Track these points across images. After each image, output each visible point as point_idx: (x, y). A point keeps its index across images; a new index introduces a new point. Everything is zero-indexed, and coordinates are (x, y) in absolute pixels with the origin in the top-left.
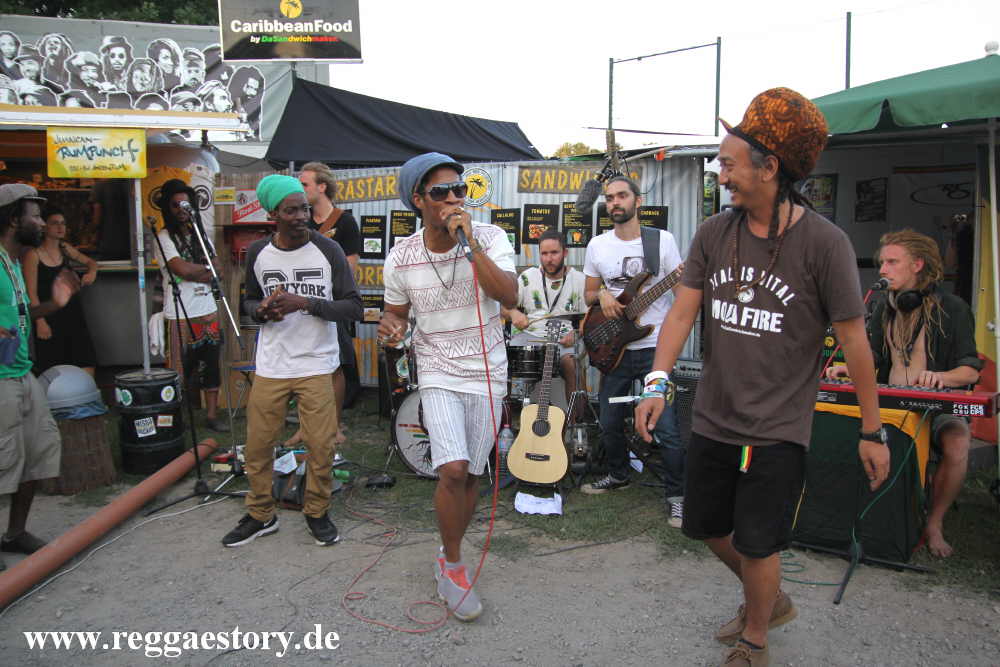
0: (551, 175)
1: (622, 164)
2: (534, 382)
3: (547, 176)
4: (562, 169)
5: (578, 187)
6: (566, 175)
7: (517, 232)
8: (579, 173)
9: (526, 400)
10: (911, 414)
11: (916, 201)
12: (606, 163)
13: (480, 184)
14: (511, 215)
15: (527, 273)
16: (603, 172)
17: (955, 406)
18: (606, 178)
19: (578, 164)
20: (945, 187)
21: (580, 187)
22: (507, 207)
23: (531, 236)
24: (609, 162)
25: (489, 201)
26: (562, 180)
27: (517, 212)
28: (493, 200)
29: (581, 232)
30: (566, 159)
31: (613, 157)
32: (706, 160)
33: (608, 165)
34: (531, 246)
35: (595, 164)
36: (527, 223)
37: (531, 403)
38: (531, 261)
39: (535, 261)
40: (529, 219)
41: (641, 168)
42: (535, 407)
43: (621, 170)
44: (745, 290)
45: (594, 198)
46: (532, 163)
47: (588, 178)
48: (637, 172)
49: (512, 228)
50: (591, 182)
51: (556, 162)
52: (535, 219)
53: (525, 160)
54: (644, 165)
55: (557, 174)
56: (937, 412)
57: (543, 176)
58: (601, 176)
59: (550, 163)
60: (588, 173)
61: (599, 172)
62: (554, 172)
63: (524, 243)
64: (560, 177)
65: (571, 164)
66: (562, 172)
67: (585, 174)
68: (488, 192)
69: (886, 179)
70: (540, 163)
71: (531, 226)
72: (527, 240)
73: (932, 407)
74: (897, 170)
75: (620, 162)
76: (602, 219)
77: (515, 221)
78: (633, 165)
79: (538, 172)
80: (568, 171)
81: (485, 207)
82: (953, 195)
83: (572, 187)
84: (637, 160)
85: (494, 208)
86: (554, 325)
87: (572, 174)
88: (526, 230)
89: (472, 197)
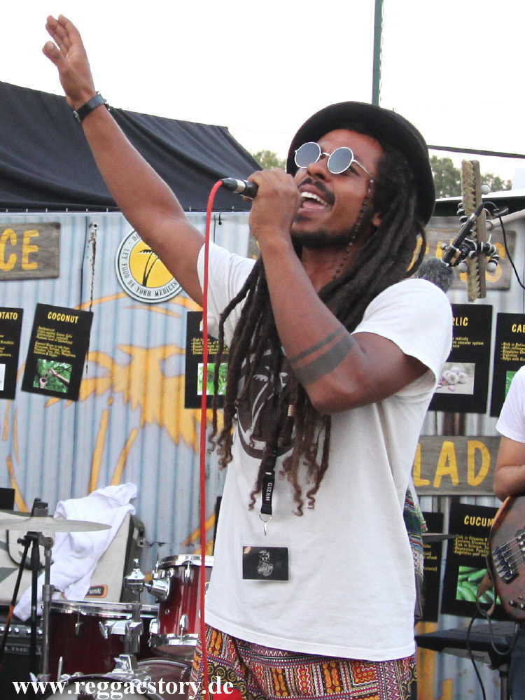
81: (176, 307)
89: (144, 284)
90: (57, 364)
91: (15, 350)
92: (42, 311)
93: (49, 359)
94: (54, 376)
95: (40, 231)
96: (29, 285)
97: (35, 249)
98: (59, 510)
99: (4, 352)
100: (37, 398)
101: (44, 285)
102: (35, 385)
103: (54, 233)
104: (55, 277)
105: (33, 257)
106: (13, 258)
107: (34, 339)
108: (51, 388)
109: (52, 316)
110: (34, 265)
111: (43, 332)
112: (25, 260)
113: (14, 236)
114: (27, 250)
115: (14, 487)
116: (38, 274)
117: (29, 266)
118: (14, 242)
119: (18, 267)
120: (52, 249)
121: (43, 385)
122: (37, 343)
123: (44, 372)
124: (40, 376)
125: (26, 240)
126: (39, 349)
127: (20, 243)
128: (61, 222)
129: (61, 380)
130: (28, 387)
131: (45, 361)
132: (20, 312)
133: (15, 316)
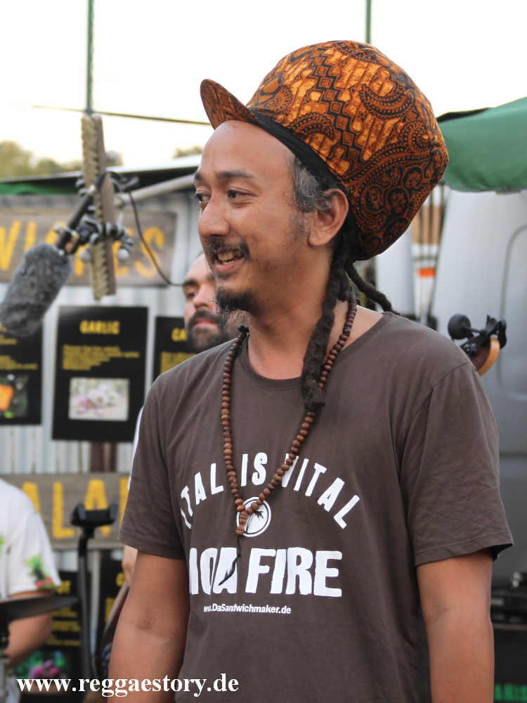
1: (122, 206)
5: (4, 265)
8: (10, 228)
12: (80, 202)
16: (74, 225)
18: (82, 242)
21: (11, 265)
24: (90, 201)
29: (12, 384)
31: (100, 184)
35: (49, 203)
41: (173, 217)
43: (121, 221)
45: (49, 294)
47: (30, 244)
48: (162, 228)
50: (41, 254)
54: (178, 208)
58: (66, 238)
60: (32, 227)
61: (62, 224)
67: (23, 230)
75: (117, 202)
76: (71, 352)
78: (154, 208)
84: (162, 198)
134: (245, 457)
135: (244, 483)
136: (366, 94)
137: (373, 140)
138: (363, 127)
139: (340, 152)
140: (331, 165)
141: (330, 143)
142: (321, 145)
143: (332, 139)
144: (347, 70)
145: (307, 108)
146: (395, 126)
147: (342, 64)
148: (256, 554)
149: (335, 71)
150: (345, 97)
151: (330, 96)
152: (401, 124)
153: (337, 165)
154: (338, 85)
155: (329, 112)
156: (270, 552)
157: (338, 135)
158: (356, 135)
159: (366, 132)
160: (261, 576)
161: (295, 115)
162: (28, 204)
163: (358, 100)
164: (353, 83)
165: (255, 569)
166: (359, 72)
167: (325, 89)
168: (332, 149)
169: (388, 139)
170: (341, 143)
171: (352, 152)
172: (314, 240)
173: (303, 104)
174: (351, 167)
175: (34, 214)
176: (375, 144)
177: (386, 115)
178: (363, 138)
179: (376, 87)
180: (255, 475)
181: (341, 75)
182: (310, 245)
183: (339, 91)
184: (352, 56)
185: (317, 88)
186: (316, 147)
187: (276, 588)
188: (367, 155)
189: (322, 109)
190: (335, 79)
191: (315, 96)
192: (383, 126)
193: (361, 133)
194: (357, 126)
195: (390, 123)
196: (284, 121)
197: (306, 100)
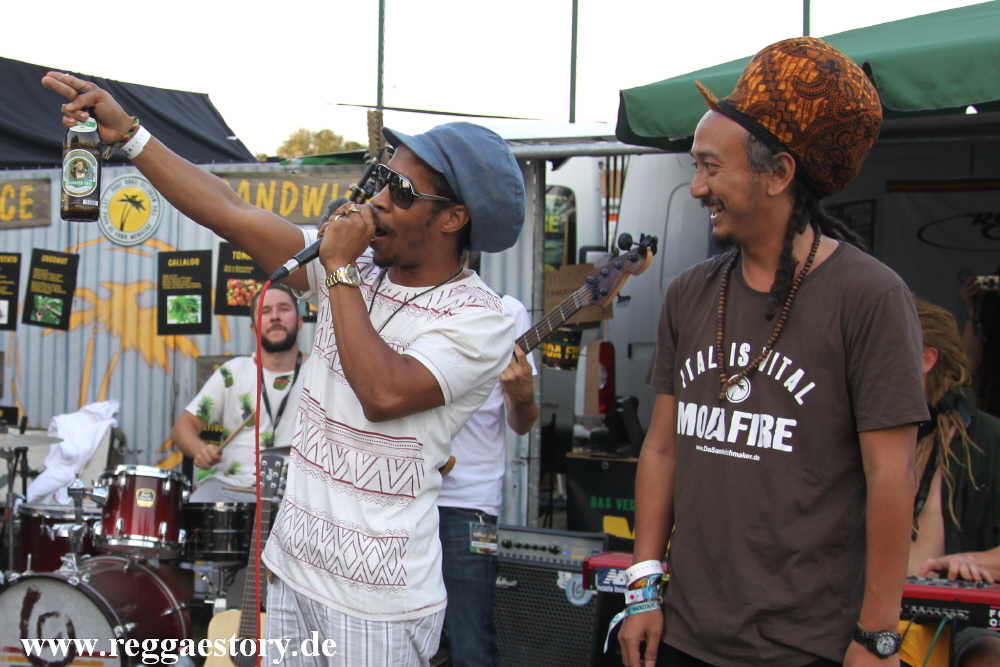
0: (268, 189)
2: (234, 570)
3: (261, 192)
4: (288, 178)
5: (317, 212)
6: (295, 190)
7: (205, 293)
8: (319, 188)
9: (220, 603)
10: (915, 627)
11: (924, 240)
12: (368, 168)
13: (137, 204)
14: (195, 262)
15: (230, 365)
16: (362, 185)
17: (992, 613)
19: (318, 171)
20: (978, 219)
21: (322, 213)
22: (187, 247)
23: (231, 301)
25: (153, 236)
26: (289, 198)
27: (205, 256)
28: (162, 235)
30: (296, 161)
32: (549, 165)
33: (369, 175)
34: (230, 319)
35: (347, 171)
36: (223, 278)
37: (229, 607)
38: (230, 348)
39: (238, 347)
40: (227, 269)
42: (236, 614)
44: (736, 382)
46: (232, 167)
49: (197, 285)
51: (277, 166)
52: (239, 269)
53: (217, 162)
55: (279, 189)
56: (960, 624)
57: (253, 191)
59: (265, 168)
60: (336, 186)
61: (355, 185)
62: (273, 184)
63: (217, 313)
64: (285, 192)
65: (303, 171)
66: (287, 185)
67: (330, 189)
68: (152, 220)
69: (873, 202)
70: (247, 167)
71: (231, 282)
72: (224, 309)
73: (951, 615)
74: (893, 187)
77: (201, 273)
79: (245, 184)
80: (298, 182)
81: (148, 248)
82: (992, 232)
83: (307, 213)
85: (164, 248)
86: (271, 464)
87: (306, 187)
88: (222, 290)
89: (122, 228)
90: (51, 300)
91: (15, 289)
92: (37, 254)
93: (44, 295)
94: (48, 310)
95: (34, 186)
96: (26, 233)
97: (30, 201)
98: (53, 424)
99: (8, 290)
100: (35, 329)
101: (38, 232)
102: (33, 318)
103: (45, 187)
104: (47, 225)
105: (29, 208)
106: (12, 210)
107: (31, 279)
108: (45, 321)
109: (46, 259)
110: (29, 216)
111: (39, 273)
112: (22, 211)
113: (12, 191)
114: (23, 203)
115: (17, 405)
116: (33, 223)
117: (25, 216)
118: (12, 196)
119: (17, 217)
120: (44, 201)
121: (39, 318)
122: (33, 283)
123: (40, 307)
124: (36, 311)
125: (23, 194)
126: (35, 287)
127: (18, 197)
128: (52, 177)
129: (54, 314)
130: (27, 320)
131: (40, 298)
132: (19, 256)
133: (14, 260)
134: (734, 345)
135: (732, 364)
136: (797, 82)
137: (805, 116)
138: (797, 108)
139: (783, 127)
140: (780, 137)
141: (774, 121)
142: (769, 123)
143: (776, 118)
144: (784, 66)
145: (756, 98)
146: (821, 104)
147: (781, 60)
148: (737, 415)
149: (776, 67)
150: (782, 87)
151: (772, 86)
152: (826, 102)
153: (784, 136)
154: (778, 77)
155: (771, 99)
156: (748, 416)
157: (779, 115)
158: (793, 113)
159: (800, 110)
160: (740, 431)
161: (748, 103)
162: (333, 171)
163: (791, 88)
164: (787, 75)
165: (736, 426)
166: (792, 66)
167: (768, 81)
168: (778, 125)
169: (817, 114)
170: (782, 120)
171: (791, 125)
172: (771, 192)
173: (752, 95)
174: (794, 137)
175: (337, 178)
176: (808, 119)
177: (812, 97)
178: (798, 116)
179: (803, 76)
180: (740, 359)
181: (780, 71)
182: (769, 196)
183: (778, 83)
184: (790, 54)
185: (764, 82)
186: (766, 125)
187: (751, 442)
188: (804, 127)
189: (766, 98)
190: (776, 73)
191: (762, 88)
192: (812, 105)
193: (796, 112)
194: (792, 107)
195: (817, 102)
196: (742, 108)
197: (756, 91)
